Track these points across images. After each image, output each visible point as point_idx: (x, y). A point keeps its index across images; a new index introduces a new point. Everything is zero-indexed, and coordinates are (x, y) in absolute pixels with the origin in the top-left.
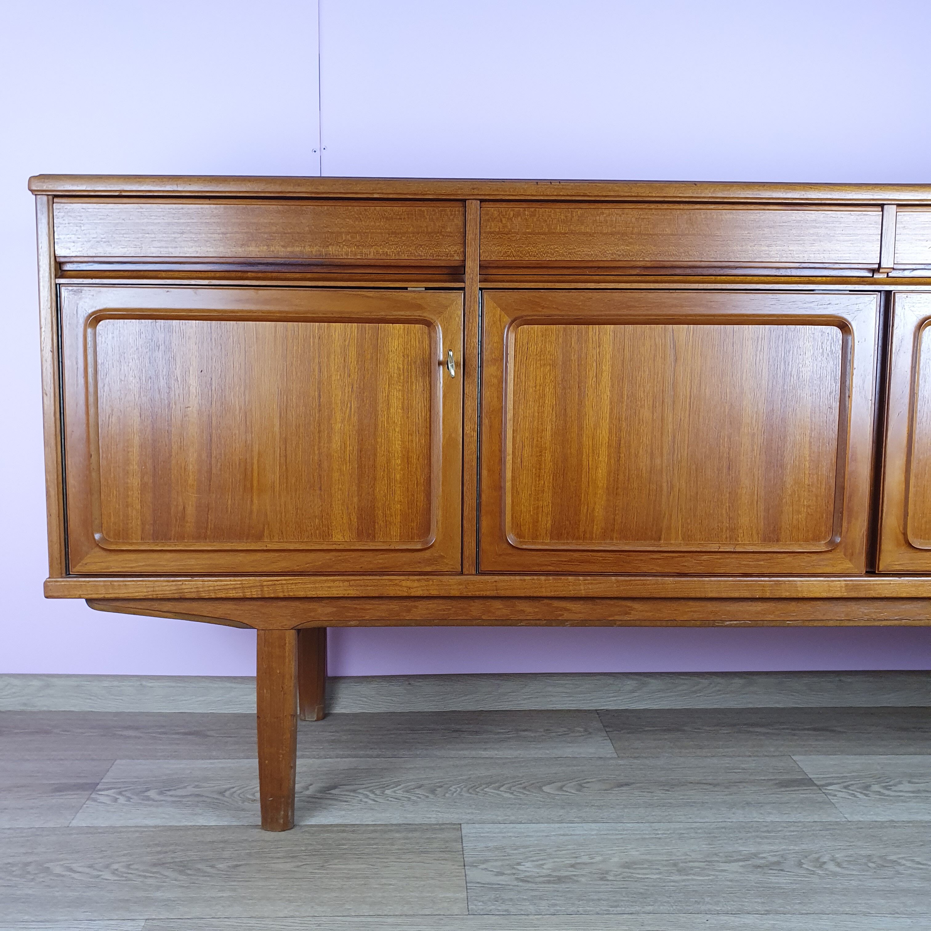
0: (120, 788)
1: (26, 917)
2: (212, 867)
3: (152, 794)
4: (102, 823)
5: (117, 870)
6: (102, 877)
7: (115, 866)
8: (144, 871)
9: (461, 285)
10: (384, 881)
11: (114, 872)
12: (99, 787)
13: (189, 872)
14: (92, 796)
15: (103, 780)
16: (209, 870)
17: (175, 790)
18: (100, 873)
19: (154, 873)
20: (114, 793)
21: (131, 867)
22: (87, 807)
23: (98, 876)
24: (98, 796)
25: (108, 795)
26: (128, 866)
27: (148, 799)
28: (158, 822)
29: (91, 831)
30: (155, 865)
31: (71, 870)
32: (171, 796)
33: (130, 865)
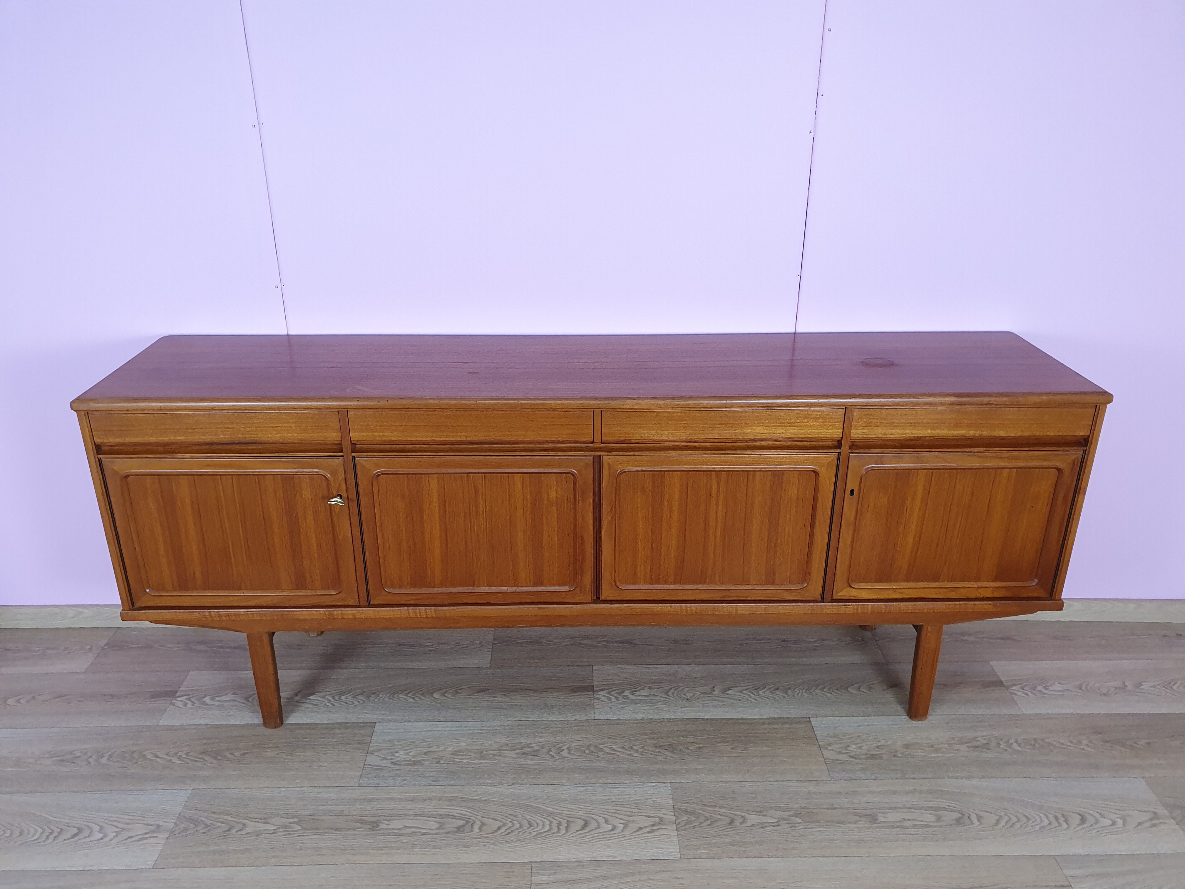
0: (189, 695)
1: (131, 788)
2: (232, 754)
3: (207, 699)
4: (176, 722)
5: (181, 756)
6: (173, 761)
7: (180, 754)
8: (195, 757)
9: (342, 454)
10: (320, 764)
11: (180, 758)
12: (178, 694)
13: (219, 758)
14: (173, 701)
15: (181, 689)
16: (230, 756)
17: (221, 696)
18: (172, 758)
19: (200, 758)
20: (186, 699)
21: (190, 754)
22: (170, 710)
23: (171, 761)
24: (176, 702)
25: (182, 701)
26: (187, 754)
27: (204, 703)
28: (207, 721)
29: (171, 728)
30: (202, 753)
31: (157, 756)
32: (218, 701)
33: (189, 752)
